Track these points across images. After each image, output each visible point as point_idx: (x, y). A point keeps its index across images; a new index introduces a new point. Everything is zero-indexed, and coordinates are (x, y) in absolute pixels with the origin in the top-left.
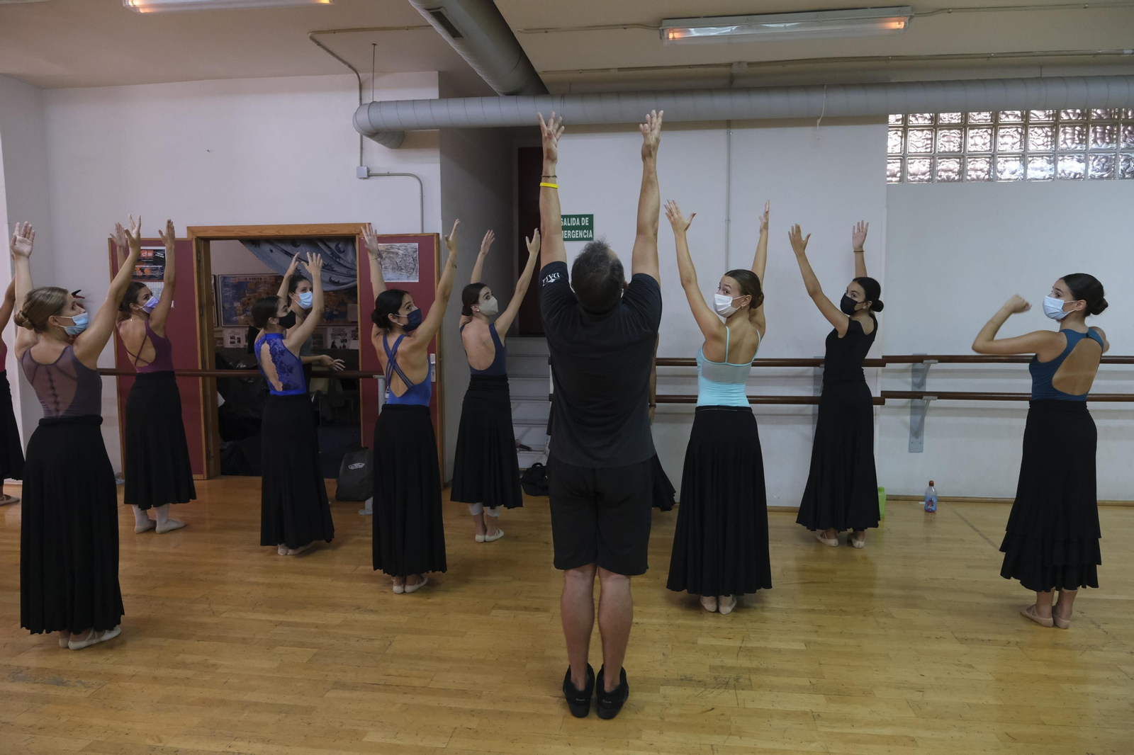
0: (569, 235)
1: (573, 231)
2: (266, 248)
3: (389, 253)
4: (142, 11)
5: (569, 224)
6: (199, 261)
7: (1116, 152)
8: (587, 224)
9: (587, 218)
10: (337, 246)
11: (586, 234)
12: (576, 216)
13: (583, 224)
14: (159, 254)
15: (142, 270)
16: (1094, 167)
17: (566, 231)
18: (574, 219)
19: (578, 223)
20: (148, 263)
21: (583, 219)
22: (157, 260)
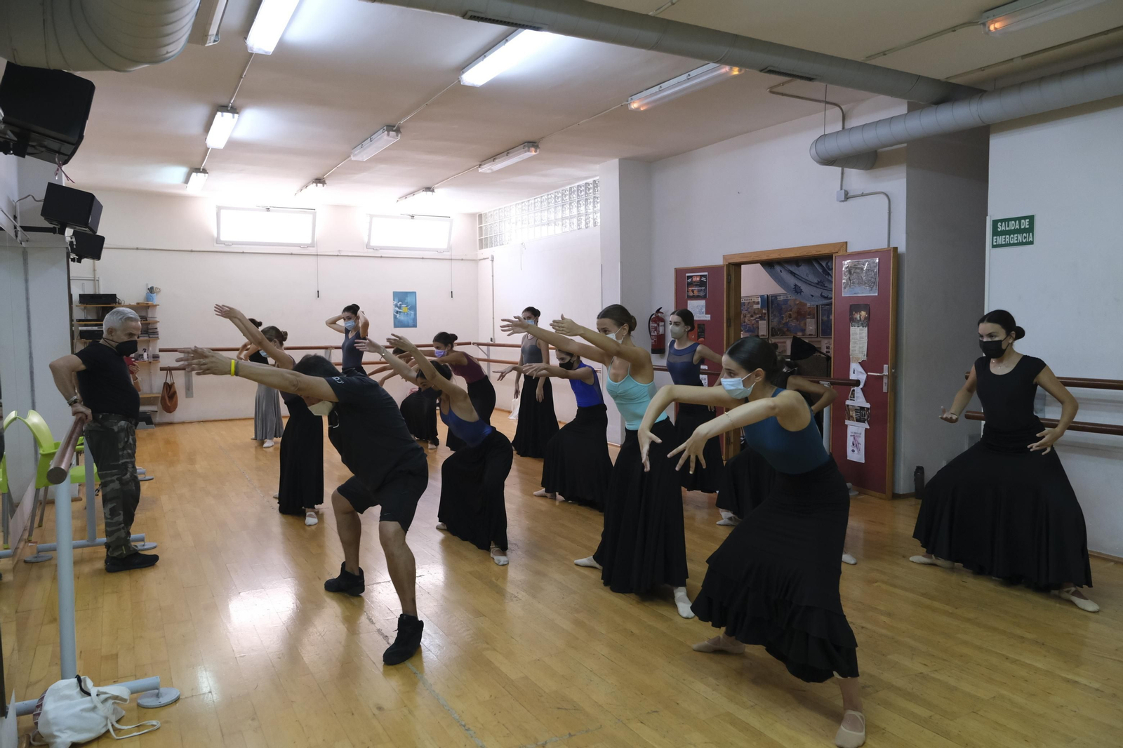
0: (1007, 240)
1: (1012, 236)
2: (778, 268)
3: (856, 268)
4: (642, 109)
5: (1007, 229)
6: (729, 282)
8: (1027, 227)
9: (1028, 220)
10: (827, 264)
11: (1025, 238)
12: (1015, 219)
13: (1022, 227)
14: (704, 279)
15: (693, 291)
17: (1004, 237)
18: (1013, 222)
19: (1018, 227)
20: (696, 285)
21: (1023, 221)
22: (702, 284)
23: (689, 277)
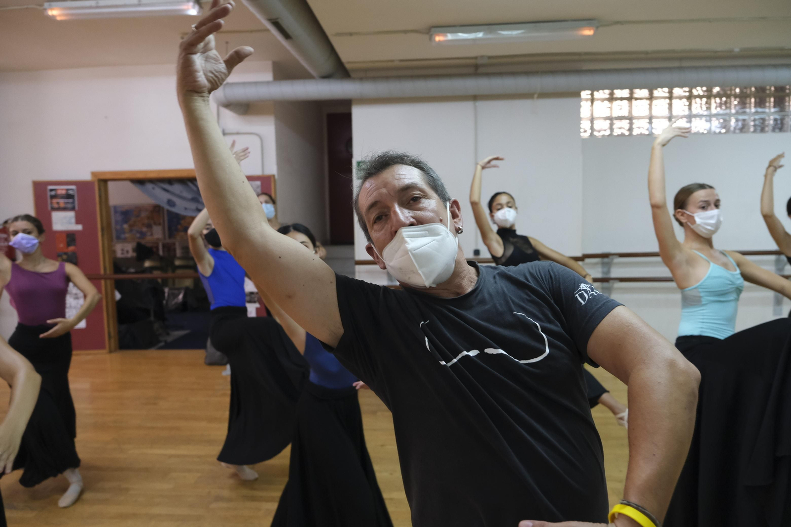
2: (149, 186)
6: (100, 197)
7: (730, 115)
14: (71, 192)
15: (58, 203)
16: (715, 125)
20: (62, 198)
22: (69, 196)
23: (51, 190)
